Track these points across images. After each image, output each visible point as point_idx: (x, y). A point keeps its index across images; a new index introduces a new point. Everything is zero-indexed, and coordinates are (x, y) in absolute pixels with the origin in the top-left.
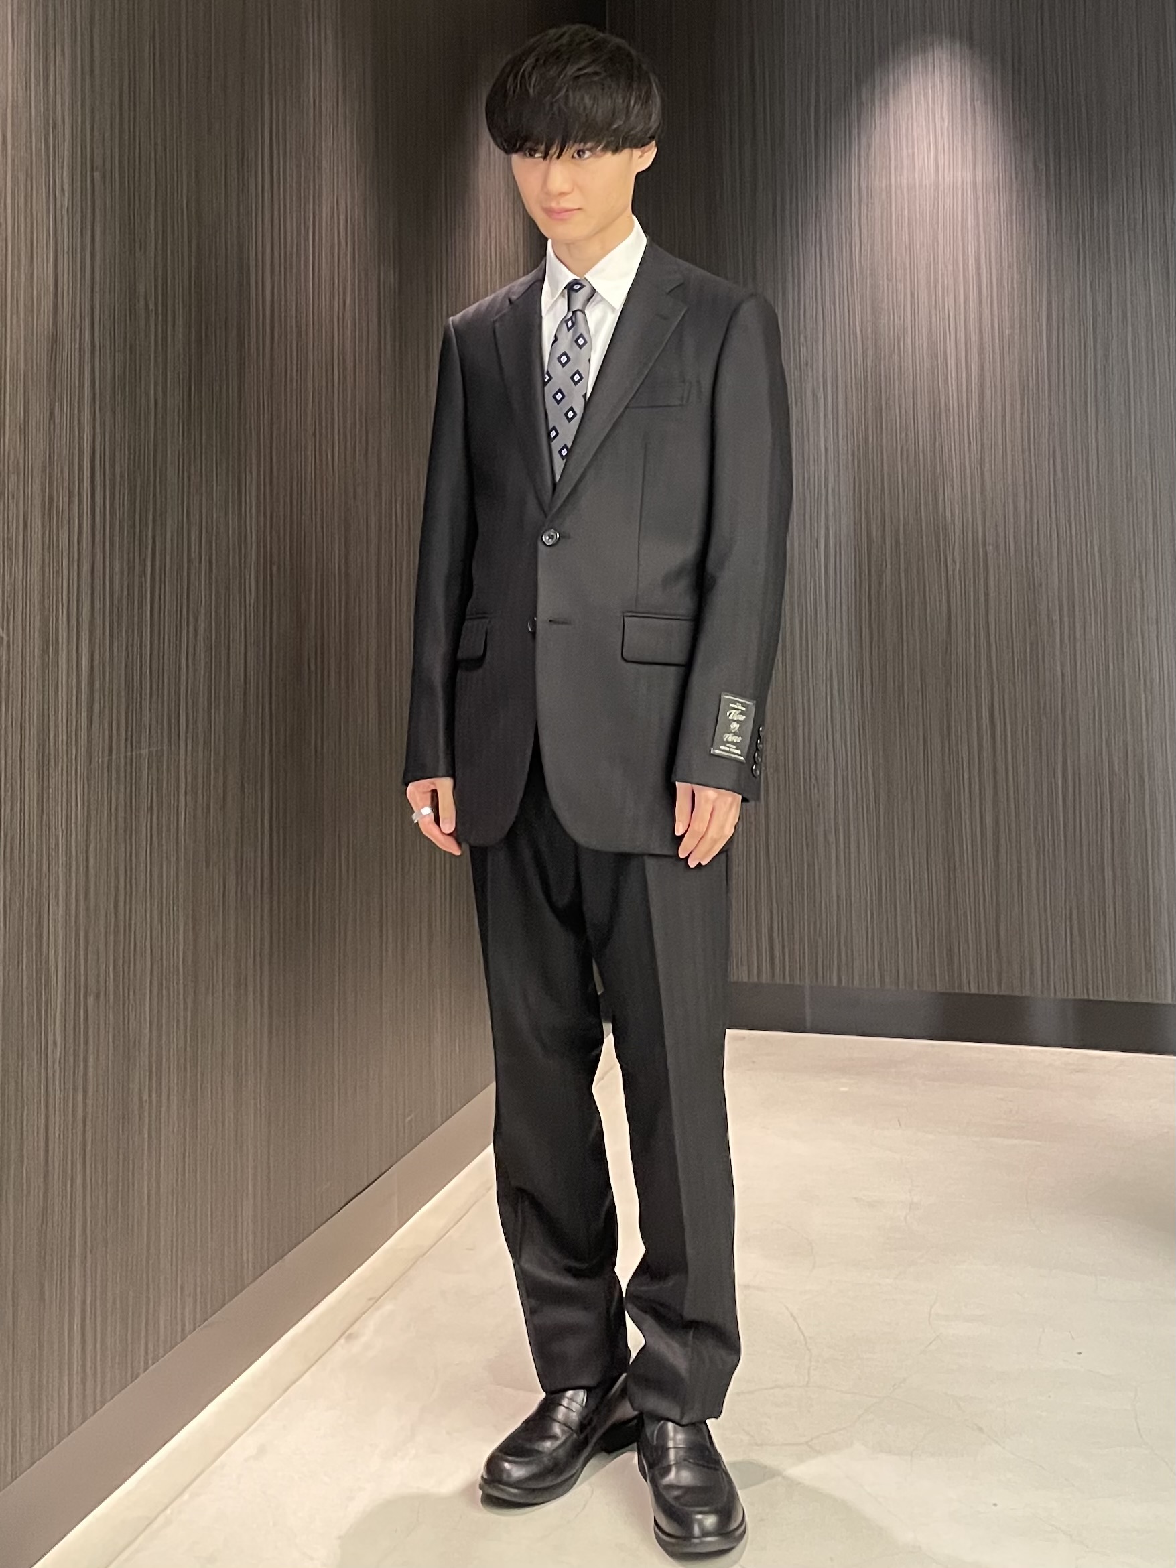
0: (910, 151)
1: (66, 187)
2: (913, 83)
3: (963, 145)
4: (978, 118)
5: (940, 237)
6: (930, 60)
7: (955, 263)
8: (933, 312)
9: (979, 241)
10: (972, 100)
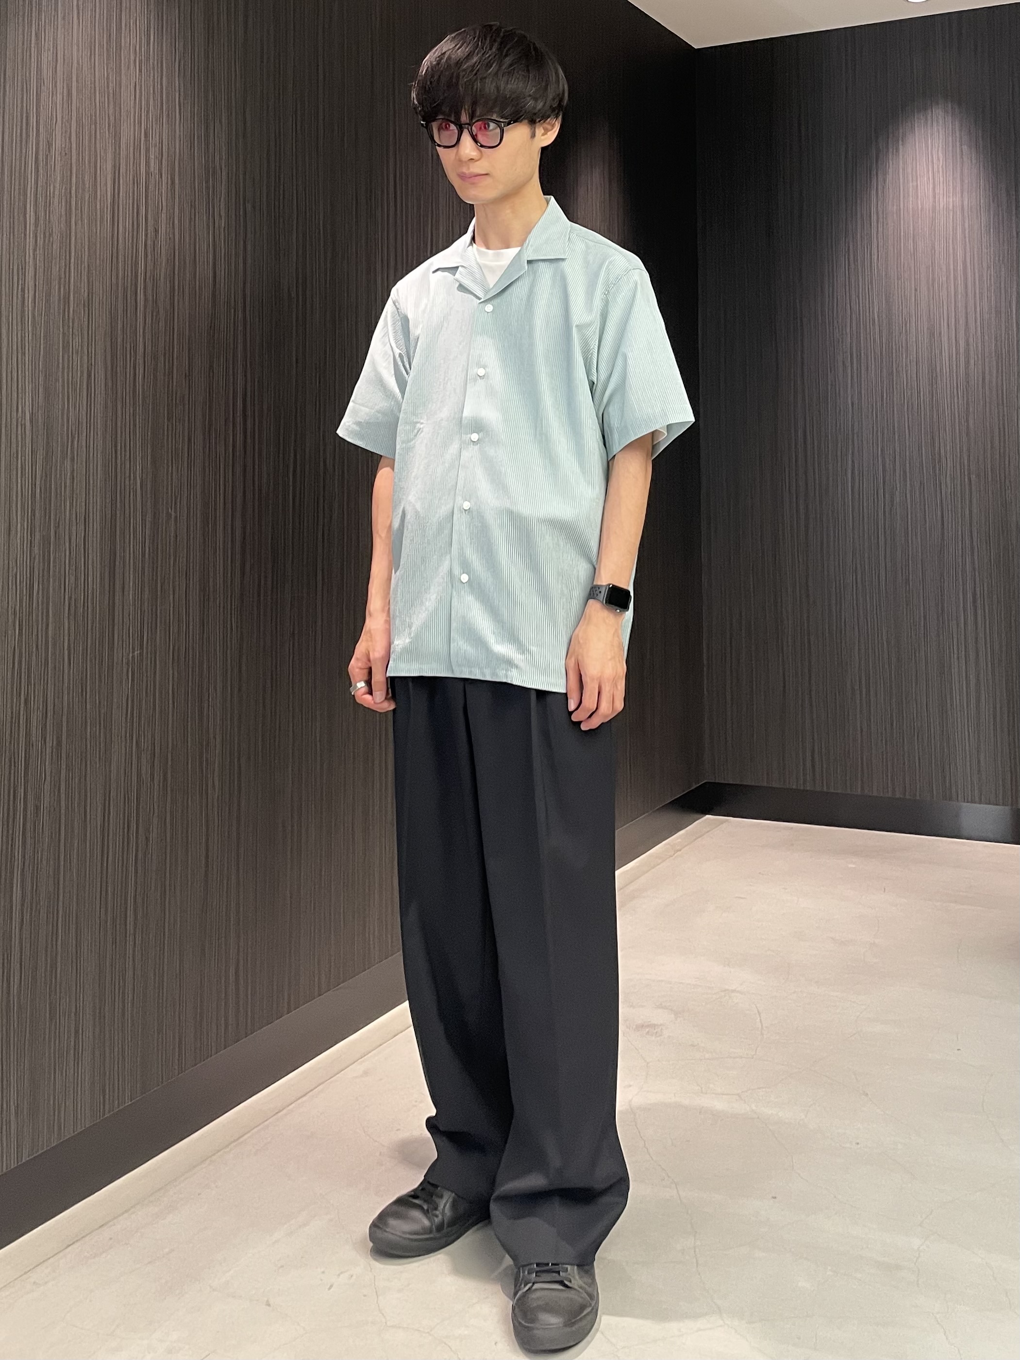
0: (915, 184)
1: (223, 214)
2: (917, 135)
3: (953, 178)
4: (965, 159)
5: (937, 247)
6: (929, 118)
7: (948, 265)
8: (931, 302)
9: (965, 249)
10: (961, 145)
